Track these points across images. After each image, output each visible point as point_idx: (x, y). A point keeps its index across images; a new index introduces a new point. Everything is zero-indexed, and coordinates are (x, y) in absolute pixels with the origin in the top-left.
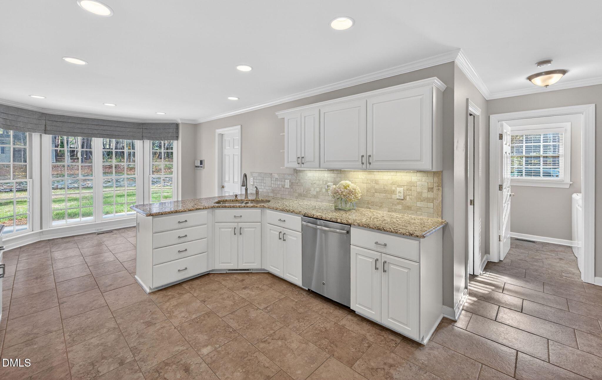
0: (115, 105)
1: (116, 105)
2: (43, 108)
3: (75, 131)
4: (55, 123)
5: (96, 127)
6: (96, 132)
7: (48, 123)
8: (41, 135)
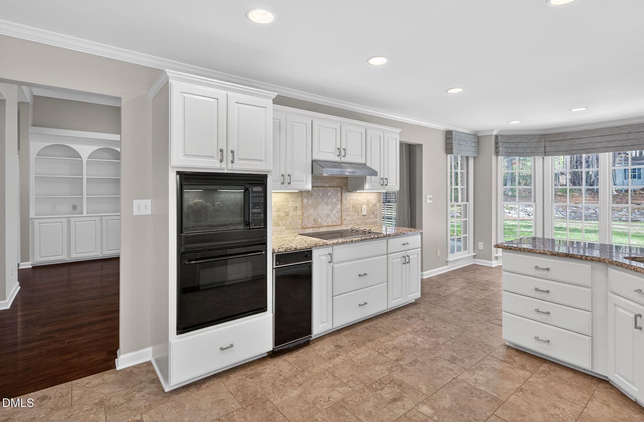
0: (585, 109)
1: (587, 108)
2: (544, 130)
3: (574, 148)
4: (554, 143)
5: (599, 139)
6: (599, 145)
7: (548, 144)
8: (543, 158)
